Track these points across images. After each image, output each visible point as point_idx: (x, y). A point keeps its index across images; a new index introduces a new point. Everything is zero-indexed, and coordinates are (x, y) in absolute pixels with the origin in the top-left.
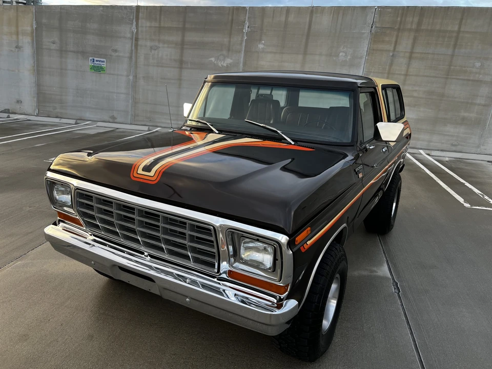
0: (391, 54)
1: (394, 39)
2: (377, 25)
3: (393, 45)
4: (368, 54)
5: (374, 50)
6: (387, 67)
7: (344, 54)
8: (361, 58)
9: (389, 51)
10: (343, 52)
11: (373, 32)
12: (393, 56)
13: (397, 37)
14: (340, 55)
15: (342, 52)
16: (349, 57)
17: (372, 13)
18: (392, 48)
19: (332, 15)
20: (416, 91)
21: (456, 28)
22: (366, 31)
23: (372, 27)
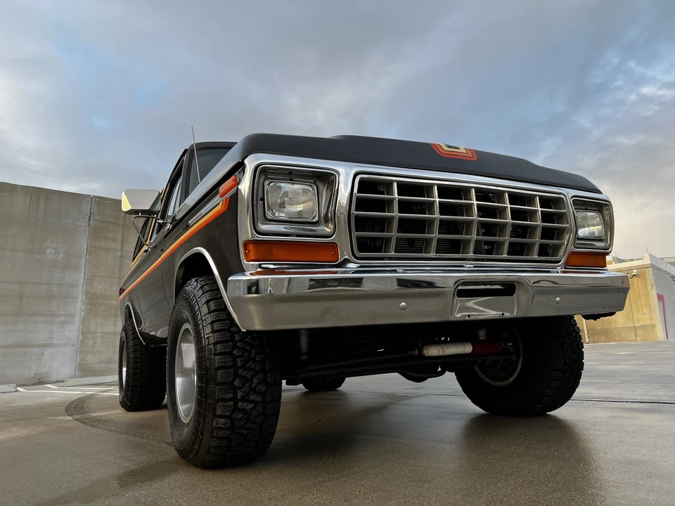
0: (119, 254)
1: (120, 237)
2: (97, 218)
3: (119, 244)
4: (89, 252)
5: (96, 247)
6: (117, 270)
7: (54, 251)
8: (80, 257)
9: (116, 250)
10: (52, 248)
11: (92, 225)
12: (121, 256)
13: (123, 233)
14: (48, 251)
15: (49, 248)
16: (62, 256)
17: (88, 203)
18: (119, 248)
19: (29, 197)
22: (83, 223)
23: (90, 219)
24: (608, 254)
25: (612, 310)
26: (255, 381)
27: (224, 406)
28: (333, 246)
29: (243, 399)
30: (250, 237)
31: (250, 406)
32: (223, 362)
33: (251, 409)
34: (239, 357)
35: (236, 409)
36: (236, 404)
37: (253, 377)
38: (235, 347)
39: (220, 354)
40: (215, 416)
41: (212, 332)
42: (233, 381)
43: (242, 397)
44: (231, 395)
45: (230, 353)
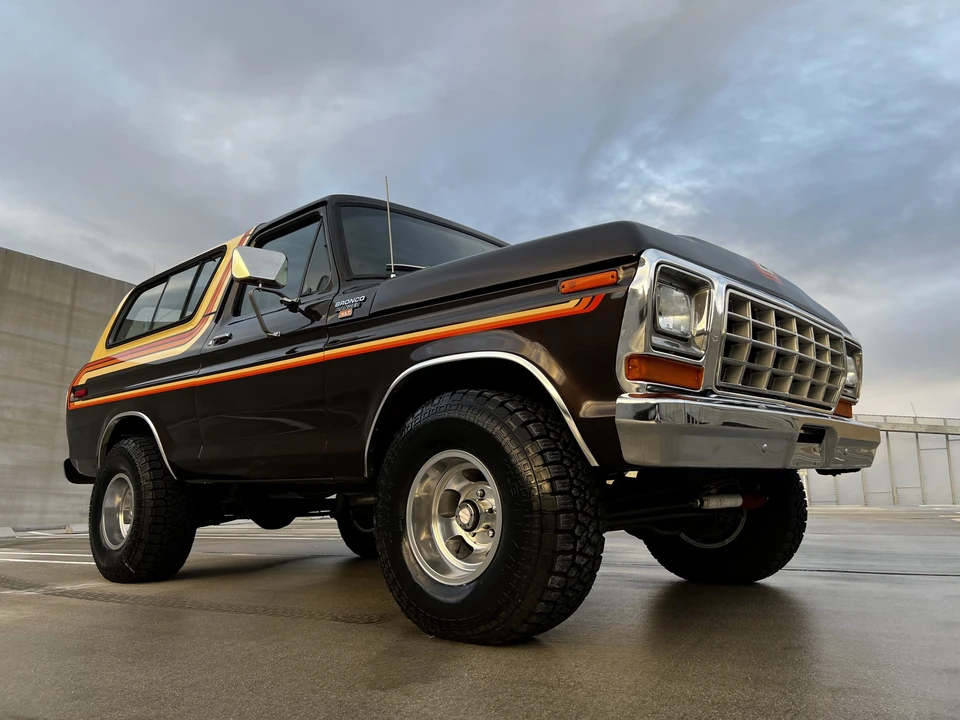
20: (8, 408)
21: (68, 301)
24: (855, 403)
25: (857, 466)
26: (591, 529)
27: (564, 560)
28: (698, 370)
29: (581, 553)
30: (639, 349)
31: (585, 560)
32: (564, 504)
33: (585, 565)
34: (578, 497)
35: (574, 565)
36: (574, 558)
37: (590, 524)
38: (573, 486)
39: (560, 493)
40: (552, 572)
41: (545, 465)
42: (575, 527)
43: (581, 550)
44: (572, 547)
45: (568, 493)
